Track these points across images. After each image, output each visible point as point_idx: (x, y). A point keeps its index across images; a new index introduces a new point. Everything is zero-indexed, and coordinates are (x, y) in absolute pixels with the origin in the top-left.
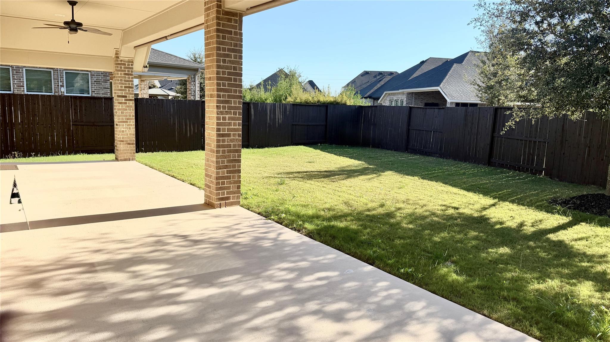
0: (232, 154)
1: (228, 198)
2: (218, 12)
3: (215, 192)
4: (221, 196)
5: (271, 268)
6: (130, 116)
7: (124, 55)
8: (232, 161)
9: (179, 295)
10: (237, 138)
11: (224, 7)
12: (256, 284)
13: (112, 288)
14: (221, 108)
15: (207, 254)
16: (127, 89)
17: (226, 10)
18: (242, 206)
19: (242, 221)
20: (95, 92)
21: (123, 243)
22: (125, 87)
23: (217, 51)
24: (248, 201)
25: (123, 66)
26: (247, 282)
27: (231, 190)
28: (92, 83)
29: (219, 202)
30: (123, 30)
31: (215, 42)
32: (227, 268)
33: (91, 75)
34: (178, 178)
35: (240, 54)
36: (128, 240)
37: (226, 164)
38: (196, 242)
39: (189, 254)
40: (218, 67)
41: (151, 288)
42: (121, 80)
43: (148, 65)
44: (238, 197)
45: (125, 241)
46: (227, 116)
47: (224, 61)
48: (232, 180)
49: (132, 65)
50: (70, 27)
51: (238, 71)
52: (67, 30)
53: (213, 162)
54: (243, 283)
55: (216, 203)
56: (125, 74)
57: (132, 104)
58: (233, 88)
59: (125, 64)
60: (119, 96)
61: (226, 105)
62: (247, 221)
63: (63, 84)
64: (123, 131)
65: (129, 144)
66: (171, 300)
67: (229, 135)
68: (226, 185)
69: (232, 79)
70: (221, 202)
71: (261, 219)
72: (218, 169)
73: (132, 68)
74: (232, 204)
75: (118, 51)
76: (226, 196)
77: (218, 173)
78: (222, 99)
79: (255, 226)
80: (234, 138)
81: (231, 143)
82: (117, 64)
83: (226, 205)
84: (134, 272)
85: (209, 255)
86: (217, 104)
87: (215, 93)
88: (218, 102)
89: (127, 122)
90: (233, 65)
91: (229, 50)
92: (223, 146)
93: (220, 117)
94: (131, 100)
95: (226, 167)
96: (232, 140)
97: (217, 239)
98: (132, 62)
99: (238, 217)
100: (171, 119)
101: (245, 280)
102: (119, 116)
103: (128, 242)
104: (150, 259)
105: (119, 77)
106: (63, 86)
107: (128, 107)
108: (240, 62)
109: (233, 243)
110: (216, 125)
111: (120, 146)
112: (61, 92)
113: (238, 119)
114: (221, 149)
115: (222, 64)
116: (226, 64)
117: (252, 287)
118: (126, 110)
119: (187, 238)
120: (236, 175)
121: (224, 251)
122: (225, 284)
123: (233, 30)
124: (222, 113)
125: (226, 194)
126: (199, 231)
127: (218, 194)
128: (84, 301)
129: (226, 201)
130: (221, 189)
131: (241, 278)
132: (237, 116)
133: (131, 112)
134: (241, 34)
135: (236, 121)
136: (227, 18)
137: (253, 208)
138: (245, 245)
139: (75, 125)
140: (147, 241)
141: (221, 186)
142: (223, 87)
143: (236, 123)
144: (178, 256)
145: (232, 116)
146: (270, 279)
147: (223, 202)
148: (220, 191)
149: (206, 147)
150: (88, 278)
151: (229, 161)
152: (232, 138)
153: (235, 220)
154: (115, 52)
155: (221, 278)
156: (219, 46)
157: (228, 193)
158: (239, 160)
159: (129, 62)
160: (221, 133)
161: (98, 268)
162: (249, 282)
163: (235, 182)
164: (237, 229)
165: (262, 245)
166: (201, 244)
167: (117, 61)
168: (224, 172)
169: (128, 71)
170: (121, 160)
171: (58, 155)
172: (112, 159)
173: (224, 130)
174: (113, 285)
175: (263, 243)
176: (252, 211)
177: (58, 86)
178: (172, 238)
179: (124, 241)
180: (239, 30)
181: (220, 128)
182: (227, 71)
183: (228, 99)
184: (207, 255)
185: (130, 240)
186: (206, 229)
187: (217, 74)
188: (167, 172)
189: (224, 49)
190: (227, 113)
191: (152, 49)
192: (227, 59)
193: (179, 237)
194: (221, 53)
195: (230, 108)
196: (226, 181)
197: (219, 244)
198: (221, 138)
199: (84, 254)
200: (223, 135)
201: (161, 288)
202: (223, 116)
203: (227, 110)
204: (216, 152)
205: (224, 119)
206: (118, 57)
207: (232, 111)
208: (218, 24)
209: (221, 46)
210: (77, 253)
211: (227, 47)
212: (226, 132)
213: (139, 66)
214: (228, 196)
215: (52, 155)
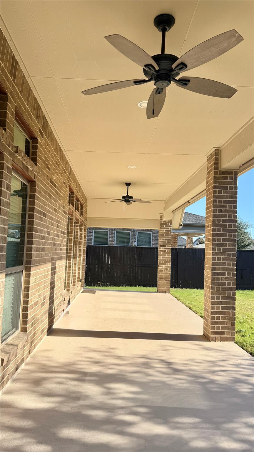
0: (226, 291)
1: (223, 333)
2: (215, 173)
3: (211, 325)
4: (215, 330)
5: (237, 420)
6: (168, 260)
7: (166, 218)
8: (227, 298)
9: (130, 424)
10: (232, 277)
11: (220, 169)
12: (211, 437)
13: (84, 400)
14: (216, 250)
15: (179, 386)
16: (167, 241)
17: (222, 170)
18: (236, 343)
19: (229, 358)
20: (154, 245)
21: (120, 359)
22: (166, 240)
23: (213, 203)
24: (244, 338)
25: (165, 225)
26: (203, 430)
27: (226, 326)
28: (153, 239)
29: (214, 336)
30: (165, 201)
31: (212, 197)
32: (190, 407)
33: (153, 234)
34: (193, 310)
35: (235, 204)
36: (125, 357)
37: (221, 300)
38: (177, 371)
39: (163, 383)
40: (214, 216)
41: (112, 409)
42: (163, 235)
43: (182, 224)
44: (233, 334)
45: (122, 358)
46: (222, 257)
47: (220, 211)
48: (226, 316)
49: (171, 224)
50: (125, 200)
51: (232, 219)
52: (124, 202)
53: (209, 297)
54: (199, 430)
55: (211, 336)
56: (166, 231)
57: (169, 251)
58: (228, 233)
59: (166, 224)
60: (161, 246)
61: (221, 248)
62: (235, 359)
63: (136, 240)
64: (162, 271)
65: (166, 280)
66: (119, 429)
67: (223, 274)
68: (220, 320)
69: (227, 226)
70: (216, 336)
71: (251, 360)
72: (213, 304)
73: (171, 226)
74: (227, 339)
75: (162, 215)
76: (220, 330)
77: (213, 308)
78: (217, 242)
79: (241, 366)
80: (228, 277)
81: (225, 281)
82: (161, 224)
83: (221, 340)
84: (109, 389)
85: (181, 388)
86: (213, 247)
87: (211, 237)
88: (213, 245)
89: (165, 264)
90: (228, 214)
91: (224, 202)
92: (218, 284)
93: (215, 258)
94: (169, 249)
95: (221, 303)
96: (226, 279)
97: (197, 373)
98: (171, 222)
99: (228, 354)
100: (201, 263)
101: (202, 426)
102: (160, 260)
103: (122, 359)
104: (130, 379)
105: (162, 233)
106: (136, 241)
107: (167, 253)
108: (235, 211)
109: (209, 380)
110: (211, 265)
111: (160, 282)
112: (134, 245)
113: (232, 260)
114: (216, 286)
115: (218, 213)
116: (222, 213)
117: (206, 438)
118: (165, 255)
119: (170, 365)
120: (231, 311)
121: (198, 387)
122: (178, 425)
123: (228, 186)
124: (217, 254)
125: (220, 329)
126: (185, 361)
127: (213, 328)
128: (56, 407)
129: (221, 336)
130: (215, 323)
131: (199, 423)
132: (232, 257)
133: (169, 257)
134: (236, 188)
135: (231, 262)
136: (223, 176)
137: (247, 346)
138: (221, 385)
139: (137, 266)
140: (138, 361)
141: (215, 320)
142: (218, 233)
143: (231, 263)
144: (153, 381)
145: (227, 257)
146: (230, 434)
147: (218, 336)
148: (215, 326)
149: (205, 283)
150: (74, 386)
151: (223, 298)
152: (227, 276)
153: (224, 355)
154: (160, 216)
155: (178, 416)
156: (216, 199)
157: (222, 328)
158: (234, 297)
159: (169, 222)
160: (216, 271)
161: (88, 378)
162: (206, 431)
163: (229, 319)
164: (220, 366)
165: (239, 389)
166: (180, 375)
167: (161, 222)
168: (219, 308)
169: (168, 228)
170: (160, 292)
171: (125, 286)
172: (154, 291)
173: (219, 269)
174: (86, 397)
175: (241, 387)
176: (244, 350)
177: (133, 241)
178: (159, 362)
179: (120, 358)
180: (234, 185)
181: (215, 267)
182: (222, 218)
183: (222, 242)
184: (179, 388)
185: (126, 358)
186: (191, 360)
187: (213, 222)
188: (187, 305)
189: (220, 202)
190: (222, 254)
191: (185, 212)
192: (222, 209)
193: (165, 363)
194: (217, 205)
195: (224, 250)
196: (220, 316)
197: (196, 377)
198: (216, 276)
199: (86, 363)
200: (218, 274)
201: (120, 411)
202: (218, 257)
203: (221, 252)
204: (211, 288)
205: (219, 259)
206: (162, 219)
207: (227, 253)
208: (215, 182)
209: (217, 199)
210: (82, 361)
211: (222, 200)
212: (221, 271)
213: (176, 225)
214: (222, 331)
215: (122, 286)
